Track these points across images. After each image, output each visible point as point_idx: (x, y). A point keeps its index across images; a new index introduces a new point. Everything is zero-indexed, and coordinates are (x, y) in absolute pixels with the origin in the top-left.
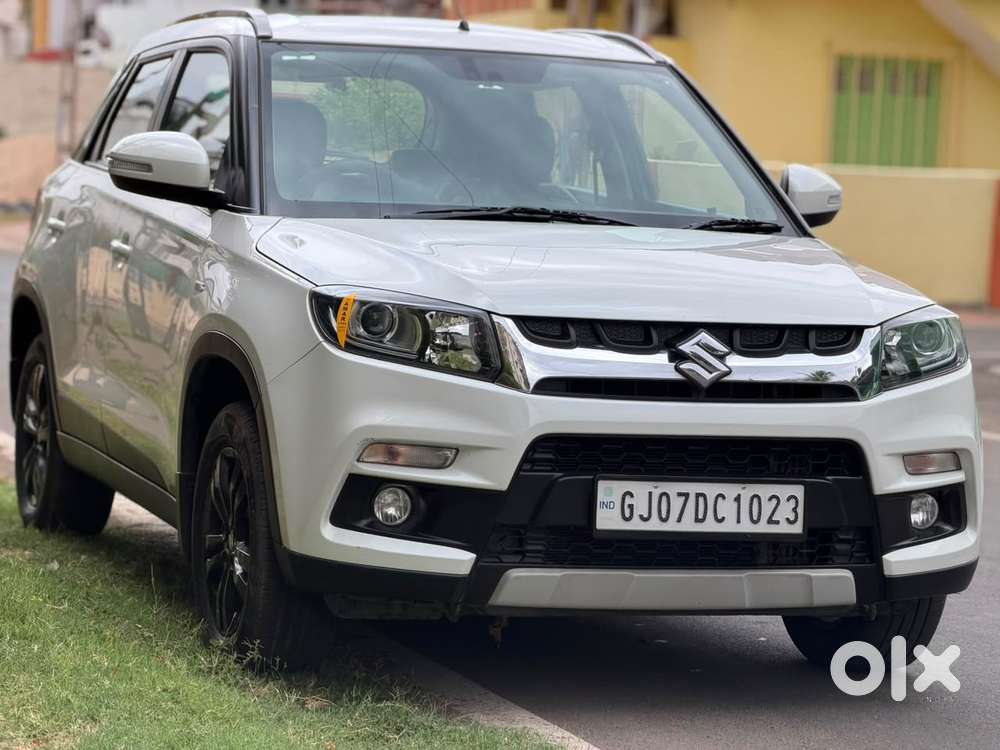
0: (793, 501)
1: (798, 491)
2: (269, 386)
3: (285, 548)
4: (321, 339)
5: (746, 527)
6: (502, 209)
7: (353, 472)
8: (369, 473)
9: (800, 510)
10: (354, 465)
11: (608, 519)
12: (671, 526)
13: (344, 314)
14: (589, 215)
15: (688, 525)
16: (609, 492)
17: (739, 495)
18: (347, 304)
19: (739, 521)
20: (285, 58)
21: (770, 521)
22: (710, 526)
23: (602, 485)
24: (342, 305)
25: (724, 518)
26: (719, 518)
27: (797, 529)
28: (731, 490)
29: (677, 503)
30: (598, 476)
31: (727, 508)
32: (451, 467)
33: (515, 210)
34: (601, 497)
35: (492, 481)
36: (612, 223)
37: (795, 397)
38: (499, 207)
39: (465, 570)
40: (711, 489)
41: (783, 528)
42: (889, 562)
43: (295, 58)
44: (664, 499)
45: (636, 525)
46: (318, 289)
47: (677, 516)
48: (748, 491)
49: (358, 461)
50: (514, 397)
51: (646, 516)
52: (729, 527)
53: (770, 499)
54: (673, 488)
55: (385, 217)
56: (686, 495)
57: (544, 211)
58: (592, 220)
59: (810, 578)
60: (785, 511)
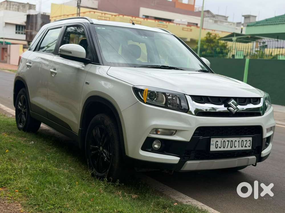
0: (250, 141)
1: (251, 139)
2: (122, 112)
3: (127, 156)
4: (138, 100)
5: (241, 148)
6: (159, 66)
7: (148, 136)
8: (153, 137)
9: (251, 143)
10: (149, 135)
11: (213, 148)
12: (225, 149)
13: (145, 94)
14: (177, 68)
15: (229, 149)
16: (213, 141)
17: (239, 140)
18: (146, 91)
19: (239, 147)
20: (98, 28)
21: (245, 147)
22: (233, 149)
23: (212, 139)
24: (144, 91)
25: (236, 146)
26: (235, 146)
27: (250, 148)
28: (237, 139)
29: (227, 143)
30: (211, 137)
31: (237, 144)
32: (175, 135)
33: (162, 66)
34: (212, 143)
35: (186, 139)
36: (181, 70)
37: (250, 115)
38: (159, 65)
39: (177, 162)
40: (234, 139)
41: (248, 148)
42: (262, 153)
43: (100, 28)
44: (224, 142)
45: (218, 149)
46: (135, 86)
47: (227, 147)
48: (241, 139)
49: (150, 133)
50: (191, 117)
51: (220, 147)
52: (237, 148)
53: (245, 141)
54: (226, 139)
55: (134, 67)
56: (229, 141)
57: (167, 67)
58: (177, 69)
59: (249, 159)
60: (248, 144)
